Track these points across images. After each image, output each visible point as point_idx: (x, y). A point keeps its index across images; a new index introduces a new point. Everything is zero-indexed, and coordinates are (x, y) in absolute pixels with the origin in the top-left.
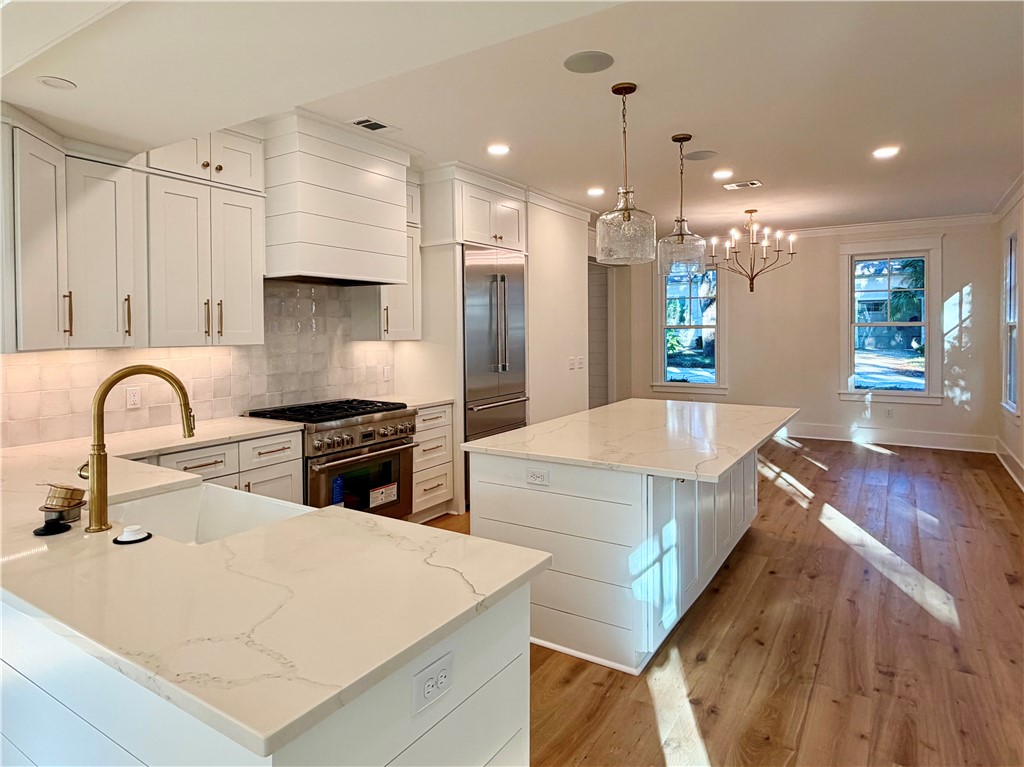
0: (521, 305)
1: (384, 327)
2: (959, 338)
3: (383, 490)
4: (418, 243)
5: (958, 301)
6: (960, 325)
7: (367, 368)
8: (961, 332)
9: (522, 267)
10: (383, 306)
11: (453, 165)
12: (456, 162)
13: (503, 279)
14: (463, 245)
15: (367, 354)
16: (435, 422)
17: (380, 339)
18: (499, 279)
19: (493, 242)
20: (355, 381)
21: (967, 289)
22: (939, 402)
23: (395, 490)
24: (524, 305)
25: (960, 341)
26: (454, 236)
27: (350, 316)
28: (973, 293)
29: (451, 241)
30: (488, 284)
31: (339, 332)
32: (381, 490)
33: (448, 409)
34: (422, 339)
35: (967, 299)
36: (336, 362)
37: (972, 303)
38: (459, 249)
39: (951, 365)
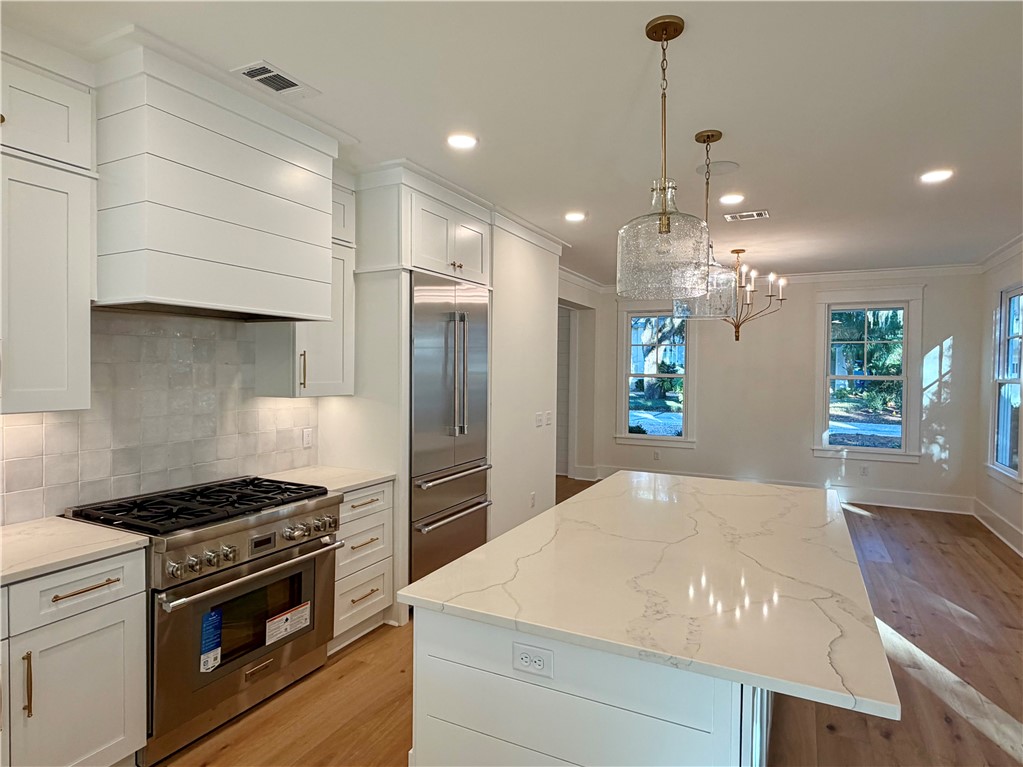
0: (484, 348)
1: (298, 380)
2: (938, 394)
3: (288, 616)
4: (351, 267)
5: (938, 355)
6: (939, 380)
7: (278, 432)
8: (940, 387)
9: (486, 305)
10: (299, 351)
11: (399, 165)
12: (404, 160)
13: (462, 319)
14: (411, 271)
15: (278, 414)
16: (369, 507)
17: (294, 396)
18: (457, 318)
19: (450, 271)
20: (260, 451)
21: (947, 343)
22: (916, 460)
23: (308, 610)
24: (487, 347)
25: (939, 397)
26: (399, 259)
27: (254, 363)
28: (953, 347)
29: (395, 265)
30: (444, 324)
31: (236, 385)
32: (284, 617)
33: (387, 488)
34: (356, 393)
35: (947, 353)
36: (230, 426)
37: (953, 357)
38: (405, 277)
39: (930, 421)
